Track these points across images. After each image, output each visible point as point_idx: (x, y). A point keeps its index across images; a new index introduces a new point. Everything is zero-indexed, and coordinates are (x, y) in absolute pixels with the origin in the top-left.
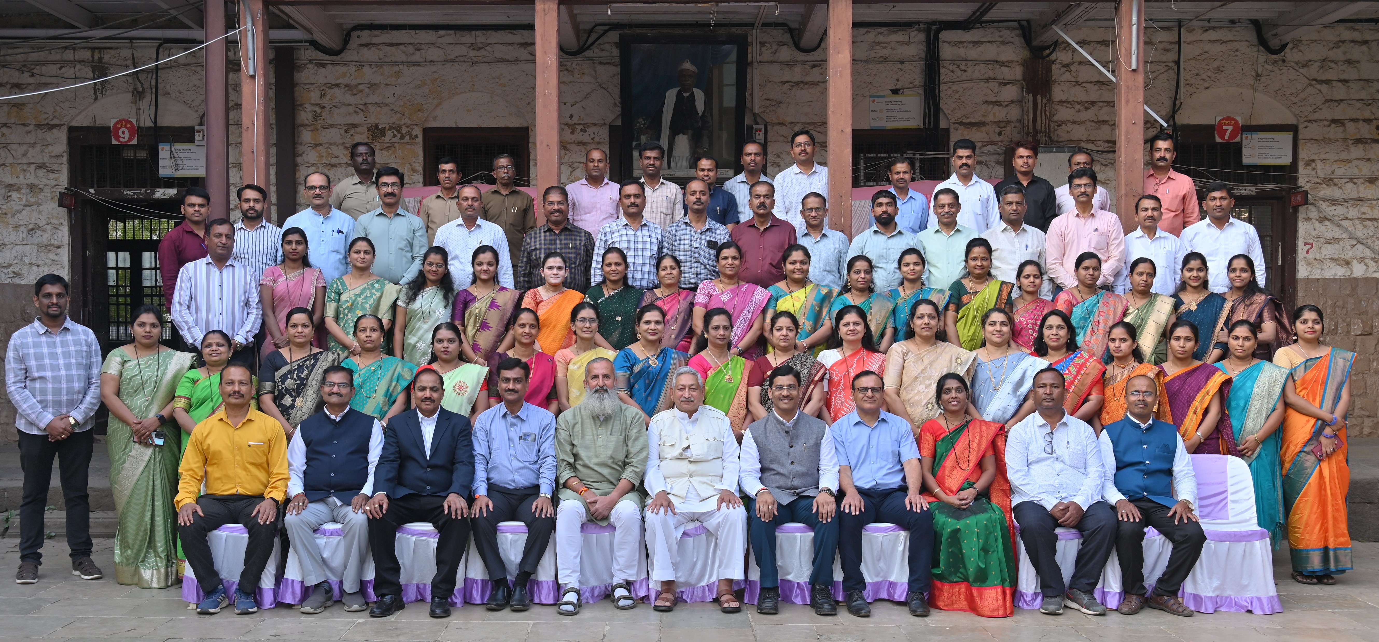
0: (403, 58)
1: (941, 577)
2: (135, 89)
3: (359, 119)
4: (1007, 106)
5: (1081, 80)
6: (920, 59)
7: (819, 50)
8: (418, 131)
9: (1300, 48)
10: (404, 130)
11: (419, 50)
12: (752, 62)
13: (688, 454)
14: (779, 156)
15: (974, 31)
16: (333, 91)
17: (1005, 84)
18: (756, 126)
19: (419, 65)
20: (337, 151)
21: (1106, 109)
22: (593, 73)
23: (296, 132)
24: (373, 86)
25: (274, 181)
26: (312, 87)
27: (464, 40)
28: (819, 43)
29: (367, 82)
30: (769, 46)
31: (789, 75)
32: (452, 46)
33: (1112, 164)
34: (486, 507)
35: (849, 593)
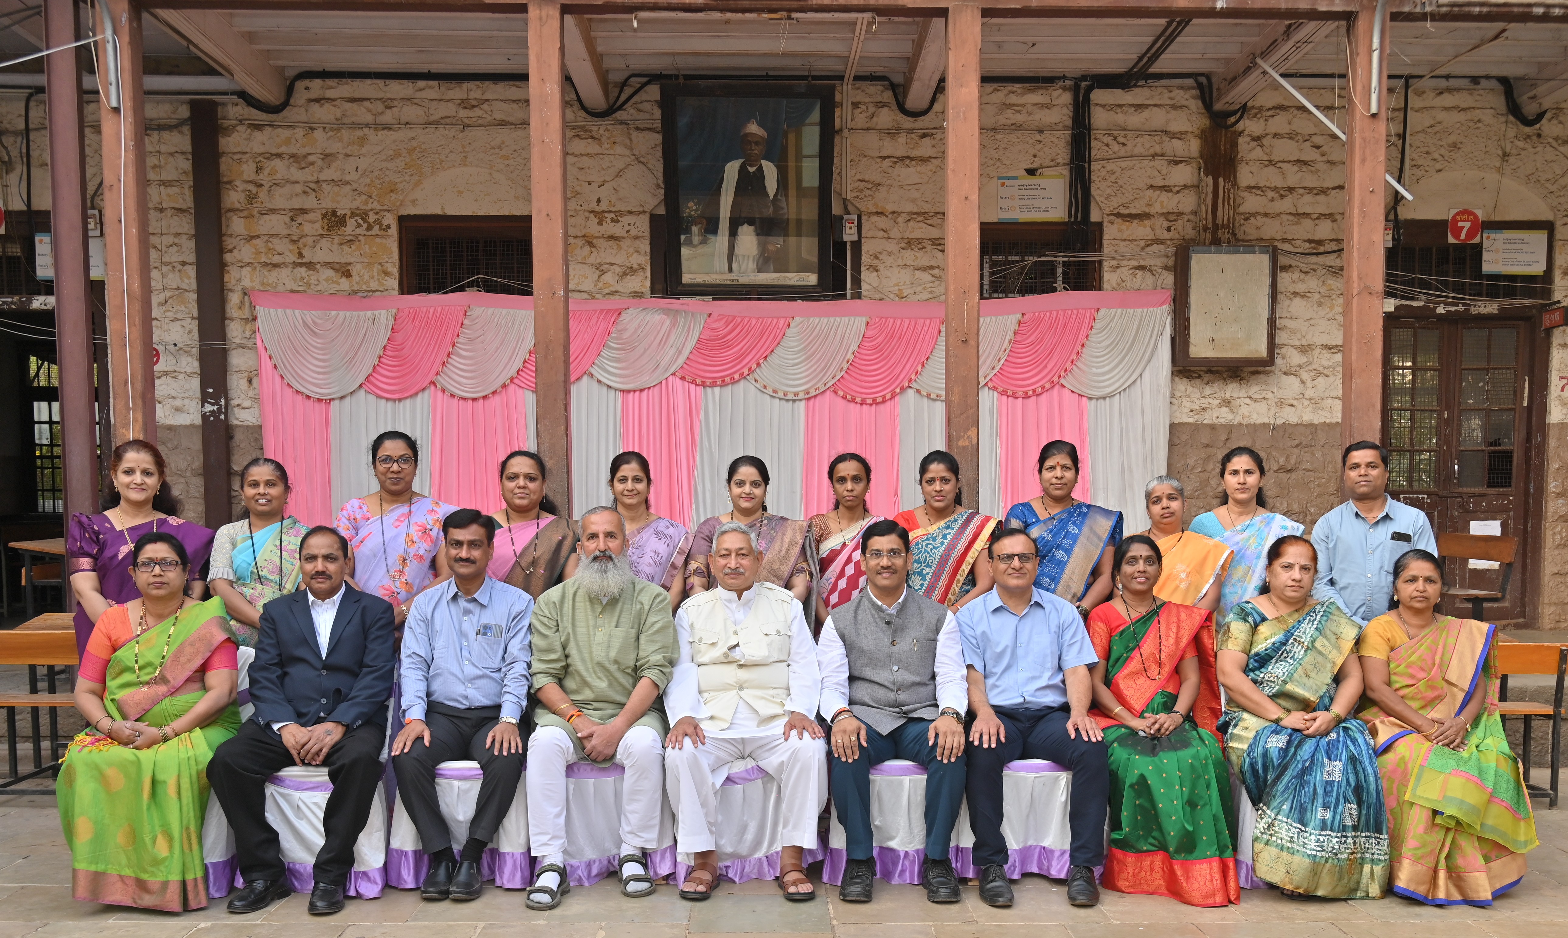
0: (369, 118)
1: (1123, 845)
3: (310, 202)
4: (1178, 192)
5: (1275, 158)
6: (1065, 128)
7: (931, 115)
8: (390, 220)
9: (1561, 118)
10: (372, 218)
11: (390, 108)
12: (841, 130)
13: (737, 654)
14: (877, 258)
15: (1137, 90)
16: (273, 163)
17: (1177, 163)
18: (846, 217)
19: (390, 129)
20: (280, 245)
21: (1308, 198)
22: (628, 141)
23: (223, 219)
24: (328, 157)
25: (194, 286)
26: (245, 158)
27: (451, 94)
28: (933, 100)
29: (319, 151)
30: (864, 107)
31: (890, 147)
32: (435, 103)
33: (1314, 270)
34: (419, 739)
35: (983, 867)
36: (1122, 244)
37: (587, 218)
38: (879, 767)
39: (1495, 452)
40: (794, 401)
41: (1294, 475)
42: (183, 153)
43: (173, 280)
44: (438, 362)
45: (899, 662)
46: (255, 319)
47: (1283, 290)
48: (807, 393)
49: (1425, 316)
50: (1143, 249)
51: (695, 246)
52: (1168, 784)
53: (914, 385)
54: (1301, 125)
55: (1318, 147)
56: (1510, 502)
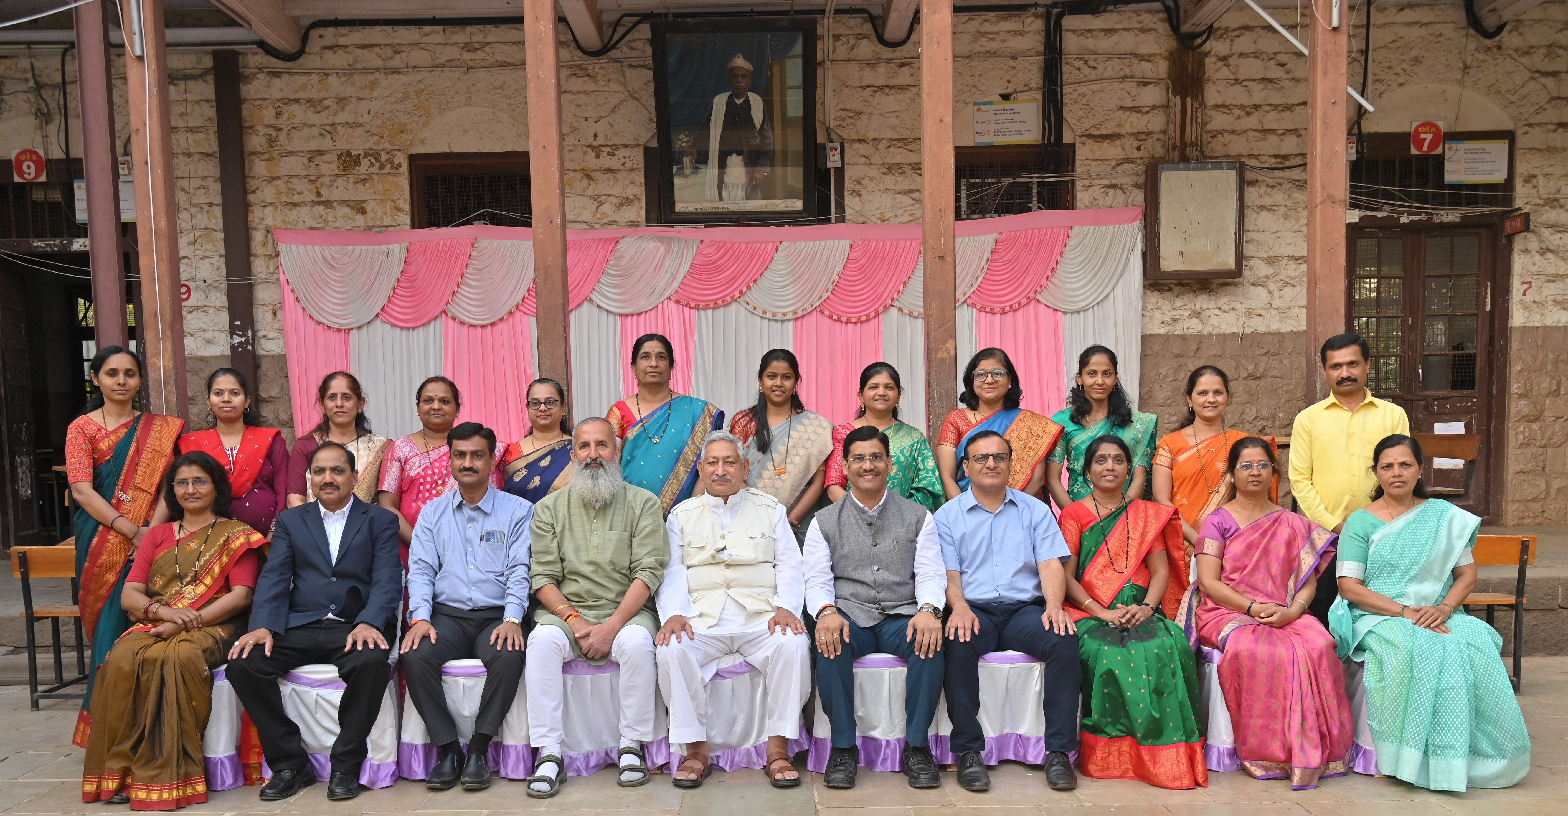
0: (379, 63)
1: (1096, 730)
2: (39, 110)
3: (326, 144)
4: (1147, 112)
5: (1241, 77)
6: (1038, 53)
7: (909, 45)
8: (401, 159)
9: (1520, 30)
10: (384, 157)
11: (399, 53)
12: (823, 62)
13: (724, 555)
14: (859, 183)
15: (1106, 16)
16: (291, 108)
17: (1146, 84)
18: (829, 145)
19: (399, 73)
20: (300, 185)
21: (1273, 115)
22: (622, 78)
23: (246, 163)
24: (341, 101)
25: (221, 225)
26: (265, 103)
27: (456, 38)
28: (911, 31)
29: (333, 95)
30: (845, 39)
31: (871, 77)
32: (440, 47)
33: (1280, 184)
34: (426, 637)
35: (961, 754)
36: (1094, 163)
37: (585, 153)
38: (860, 660)
39: (1458, 356)
40: (783, 321)
41: (1262, 382)
42: (207, 101)
43: (202, 220)
44: (448, 292)
45: (880, 562)
46: (277, 255)
47: (1250, 204)
48: (795, 313)
49: (1388, 226)
50: (1114, 168)
51: (686, 176)
52: (1135, 673)
53: (896, 303)
54: (1267, 44)
55: (1283, 65)
56: (1474, 404)
